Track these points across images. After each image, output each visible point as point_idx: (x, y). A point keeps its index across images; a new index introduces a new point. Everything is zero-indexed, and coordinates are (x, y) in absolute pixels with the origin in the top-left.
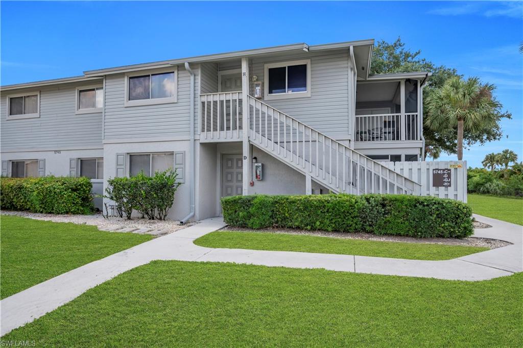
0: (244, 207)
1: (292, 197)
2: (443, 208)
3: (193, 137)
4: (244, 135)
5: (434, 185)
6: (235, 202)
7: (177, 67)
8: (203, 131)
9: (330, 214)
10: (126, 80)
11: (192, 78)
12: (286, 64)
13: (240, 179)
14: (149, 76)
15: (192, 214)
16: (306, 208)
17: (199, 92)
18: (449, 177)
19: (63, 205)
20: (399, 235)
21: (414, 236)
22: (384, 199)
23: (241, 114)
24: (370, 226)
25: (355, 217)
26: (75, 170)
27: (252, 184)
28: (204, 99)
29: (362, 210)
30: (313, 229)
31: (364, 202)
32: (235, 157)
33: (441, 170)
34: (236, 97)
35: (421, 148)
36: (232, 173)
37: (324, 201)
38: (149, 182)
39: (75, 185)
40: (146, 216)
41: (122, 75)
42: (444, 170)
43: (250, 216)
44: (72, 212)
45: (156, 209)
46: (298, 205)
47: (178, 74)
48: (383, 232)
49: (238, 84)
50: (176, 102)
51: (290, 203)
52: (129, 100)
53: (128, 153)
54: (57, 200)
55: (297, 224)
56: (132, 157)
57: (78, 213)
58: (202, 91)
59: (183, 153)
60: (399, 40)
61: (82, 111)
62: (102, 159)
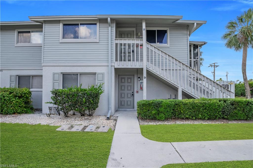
0: (155, 108)
3: (111, 64)
4: (144, 65)
7: (99, 21)
8: (116, 60)
9: (206, 110)
10: (61, 25)
11: (110, 28)
12: (156, 29)
13: (129, 89)
14: (78, 25)
15: (110, 111)
16: (193, 108)
17: (114, 37)
19: (11, 108)
24: (226, 115)
26: (15, 82)
33: (225, 85)
34: (138, 42)
37: (203, 103)
39: (20, 94)
41: (58, 22)
42: (226, 85)
44: (18, 113)
46: (189, 106)
47: (99, 25)
50: (98, 42)
52: (63, 38)
53: (61, 73)
54: (6, 105)
56: (64, 75)
57: (22, 113)
58: (116, 37)
59: (103, 74)
61: (20, 44)
62: (42, 76)
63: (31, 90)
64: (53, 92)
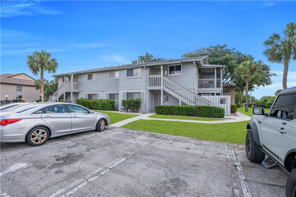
0: (161, 109)
1: (175, 106)
2: (216, 109)
3: (146, 88)
4: (161, 88)
5: (220, 103)
6: (159, 107)
7: (142, 67)
8: (149, 86)
9: (185, 111)
10: (126, 70)
11: (146, 70)
12: (175, 65)
13: (160, 100)
14: (133, 69)
15: (146, 111)
16: (178, 109)
17: (148, 74)
18: (225, 101)
19: (108, 108)
20: (203, 117)
21: (208, 117)
22: (200, 107)
23: (160, 80)
24: (196, 114)
25: (192, 111)
26: (108, 97)
27: (164, 102)
28: (150, 77)
29: (194, 110)
30: (180, 115)
31: (194, 107)
32: (159, 94)
34: (159, 76)
35: (222, 91)
36: (157, 99)
38: (134, 101)
39: (111, 102)
40: (132, 111)
42: (223, 98)
43: (163, 111)
45: (135, 109)
46: (176, 108)
47: (142, 69)
48: (199, 115)
49: (160, 71)
50: (141, 77)
51: (174, 107)
52: (127, 76)
55: (176, 113)
56: (127, 93)
59: (143, 93)
60: (225, 44)
61: (111, 79)
62: (118, 94)
63: (115, 101)
64: (122, 101)
